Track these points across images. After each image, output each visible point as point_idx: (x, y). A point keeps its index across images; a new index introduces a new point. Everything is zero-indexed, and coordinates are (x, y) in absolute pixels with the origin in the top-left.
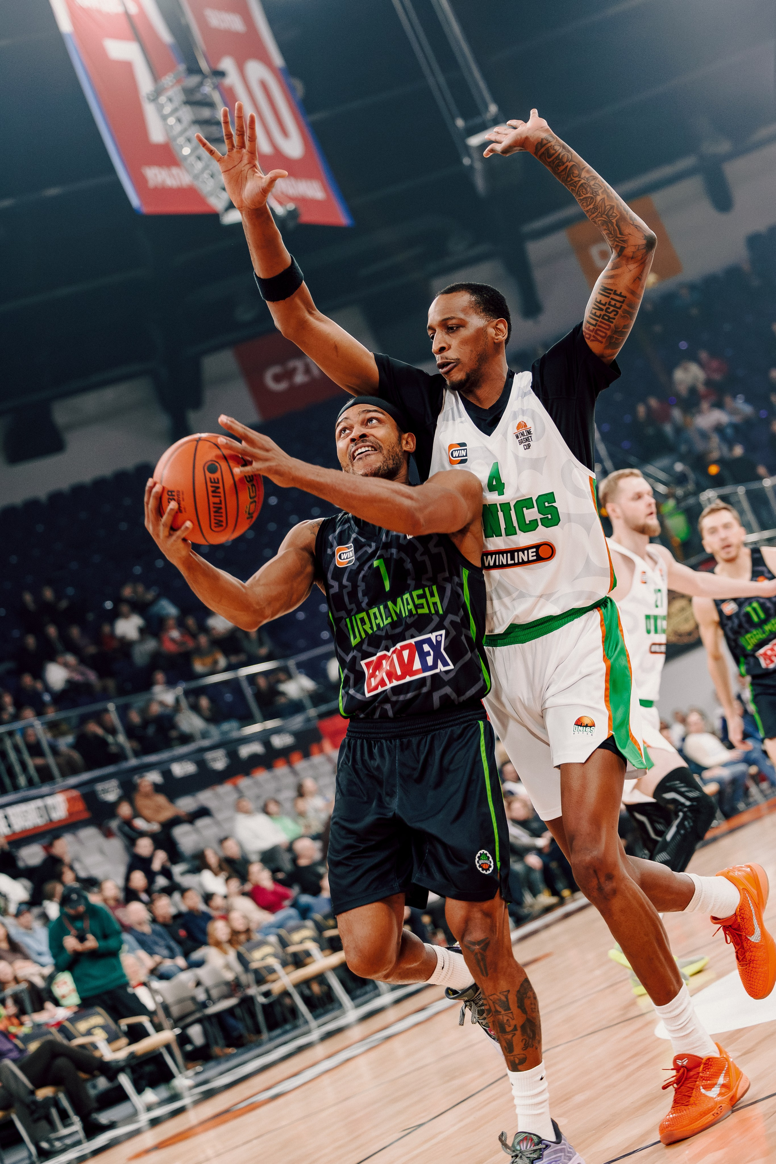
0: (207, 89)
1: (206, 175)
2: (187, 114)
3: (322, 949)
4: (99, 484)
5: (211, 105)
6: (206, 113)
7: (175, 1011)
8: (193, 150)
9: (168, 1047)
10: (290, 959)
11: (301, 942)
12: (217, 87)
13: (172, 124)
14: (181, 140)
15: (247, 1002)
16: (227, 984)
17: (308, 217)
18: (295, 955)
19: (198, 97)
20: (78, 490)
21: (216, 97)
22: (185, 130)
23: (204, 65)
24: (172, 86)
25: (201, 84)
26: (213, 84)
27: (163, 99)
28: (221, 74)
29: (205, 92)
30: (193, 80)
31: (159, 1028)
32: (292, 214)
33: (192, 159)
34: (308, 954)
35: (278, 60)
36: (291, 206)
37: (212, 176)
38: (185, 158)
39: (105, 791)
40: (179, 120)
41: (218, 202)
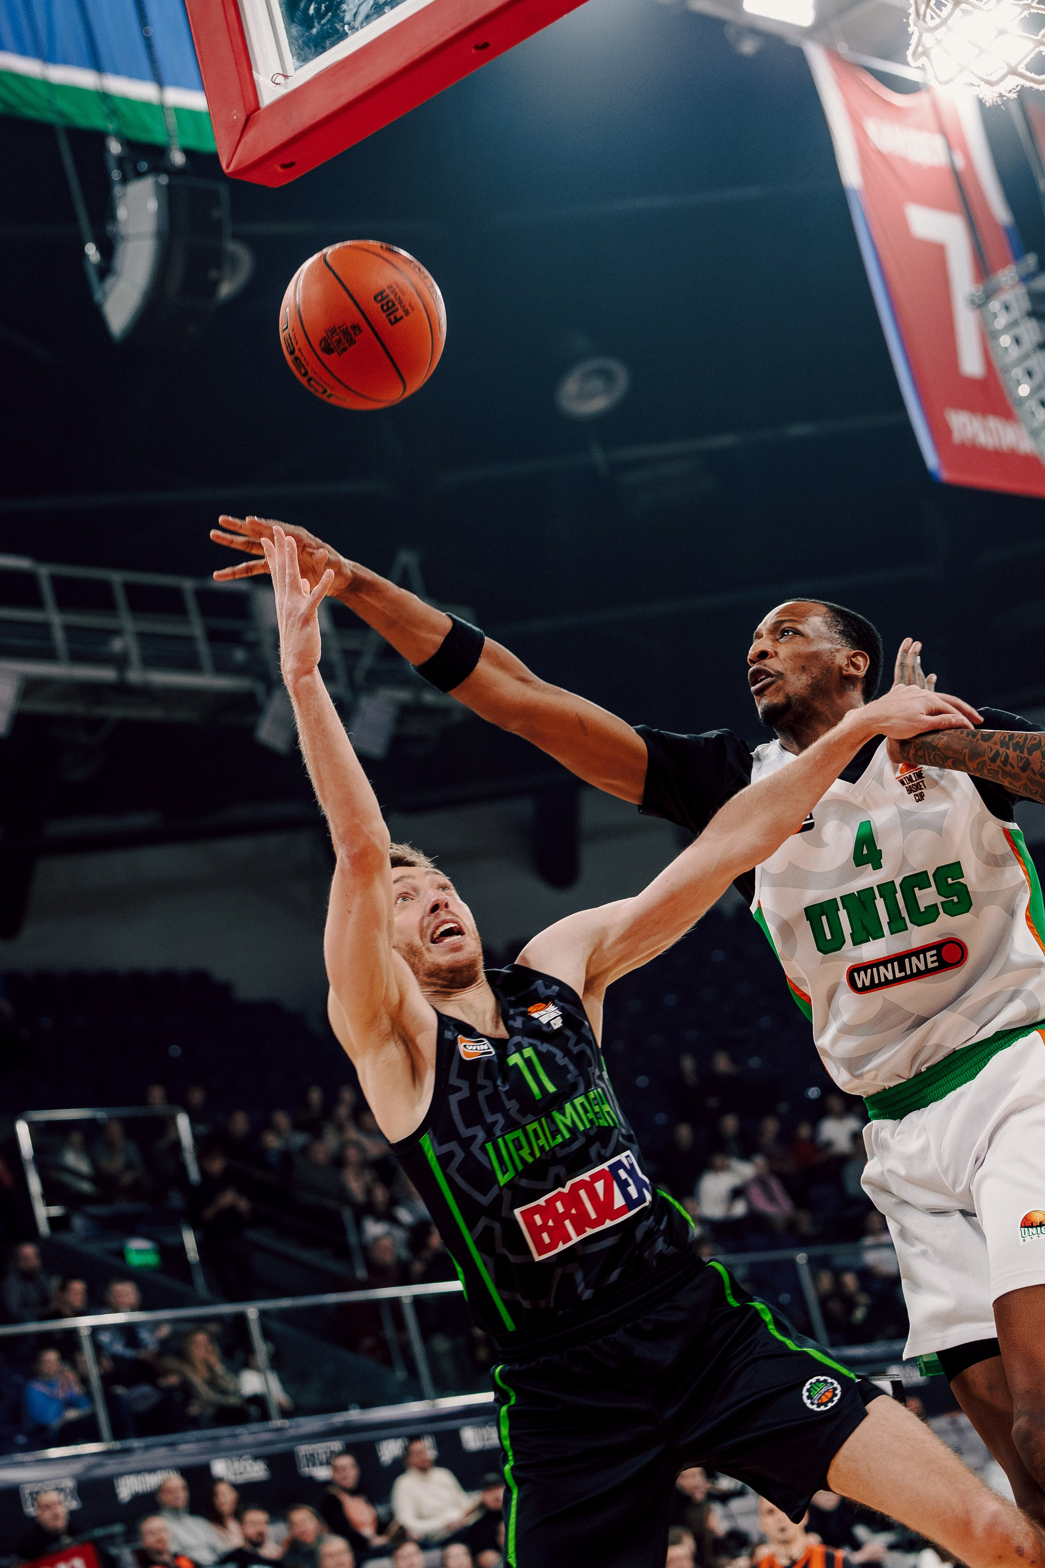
8: (1035, 390)
13: (1006, 345)
14: (1017, 372)
22: (1021, 356)
24: (1012, 287)
27: (995, 305)
33: (1032, 404)
38: (1022, 401)
40: (1017, 341)
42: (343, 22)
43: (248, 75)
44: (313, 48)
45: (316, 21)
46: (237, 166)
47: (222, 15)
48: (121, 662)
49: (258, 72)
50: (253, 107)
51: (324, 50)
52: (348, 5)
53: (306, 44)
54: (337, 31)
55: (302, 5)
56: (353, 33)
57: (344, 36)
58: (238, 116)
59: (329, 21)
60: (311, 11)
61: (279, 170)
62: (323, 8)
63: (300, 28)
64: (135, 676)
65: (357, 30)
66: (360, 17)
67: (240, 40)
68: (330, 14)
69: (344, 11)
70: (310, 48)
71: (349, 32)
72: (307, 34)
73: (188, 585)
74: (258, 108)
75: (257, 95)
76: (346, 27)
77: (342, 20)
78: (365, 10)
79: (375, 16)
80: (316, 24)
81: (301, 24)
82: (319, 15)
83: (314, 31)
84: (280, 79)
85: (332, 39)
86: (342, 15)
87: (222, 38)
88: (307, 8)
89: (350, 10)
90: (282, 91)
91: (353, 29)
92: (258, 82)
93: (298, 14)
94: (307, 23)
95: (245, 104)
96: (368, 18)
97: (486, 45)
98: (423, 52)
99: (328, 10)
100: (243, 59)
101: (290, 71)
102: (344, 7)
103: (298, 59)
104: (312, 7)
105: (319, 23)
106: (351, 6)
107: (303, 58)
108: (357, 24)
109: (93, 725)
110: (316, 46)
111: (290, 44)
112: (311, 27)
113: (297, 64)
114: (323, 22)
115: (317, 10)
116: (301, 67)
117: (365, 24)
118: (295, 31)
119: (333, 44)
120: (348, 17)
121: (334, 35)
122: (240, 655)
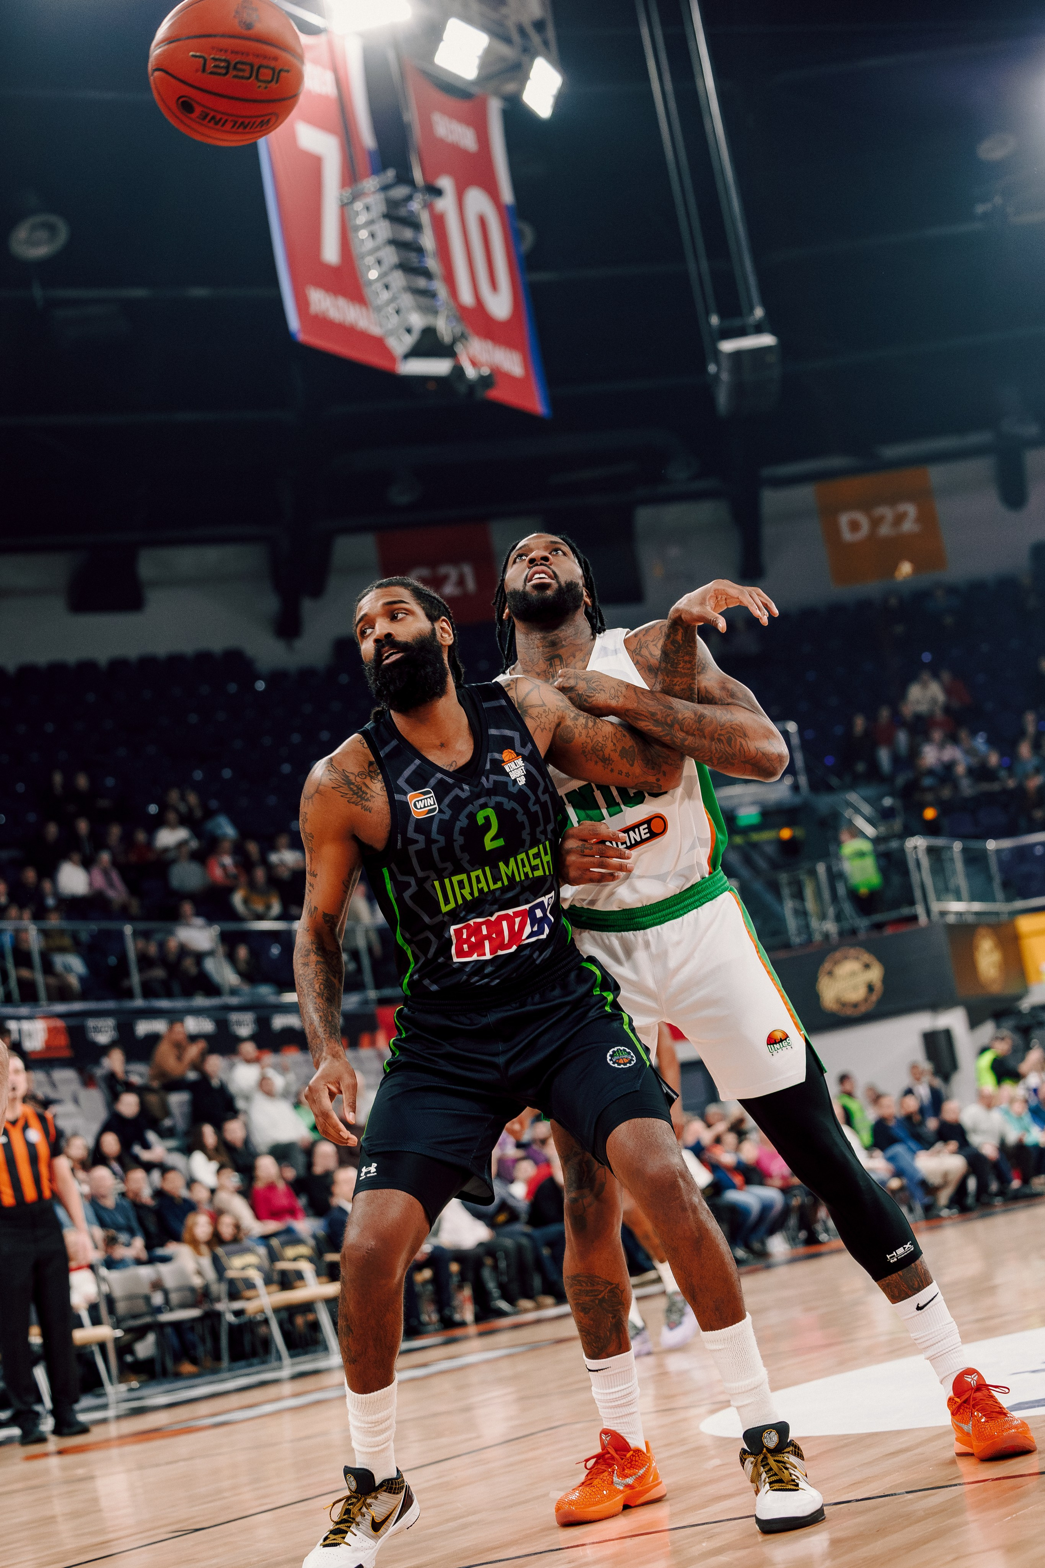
0: (415, 206)
1: (390, 309)
2: (384, 230)
3: (318, 1274)
4: (175, 661)
5: (416, 226)
6: (408, 234)
7: (122, 1307)
8: (382, 276)
9: (102, 1346)
10: (276, 1277)
11: (295, 1259)
12: (429, 206)
13: (364, 238)
14: (370, 260)
15: (213, 1318)
16: (192, 1289)
17: (501, 393)
18: (284, 1273)
19: (402, 212)
20: (147, 663)
21: (425, 218)
22: (377, 249)
23: (418, 175)
24: (374, 193)
25: (409, 198)
26: (424, 201)
27: (358, 206)
28: (438, 192)
29: (413, 209)
30: (401, 192)
31: (96, 1321)
32: (486, 382)
33: (378, 286)
34: (299, 1275)
35: (507, 195)
36: (486, 371)
37: (397, 312)
38: (371, 283)
39: (97, 1030)
40: (373, 235)
41: (400, 344)
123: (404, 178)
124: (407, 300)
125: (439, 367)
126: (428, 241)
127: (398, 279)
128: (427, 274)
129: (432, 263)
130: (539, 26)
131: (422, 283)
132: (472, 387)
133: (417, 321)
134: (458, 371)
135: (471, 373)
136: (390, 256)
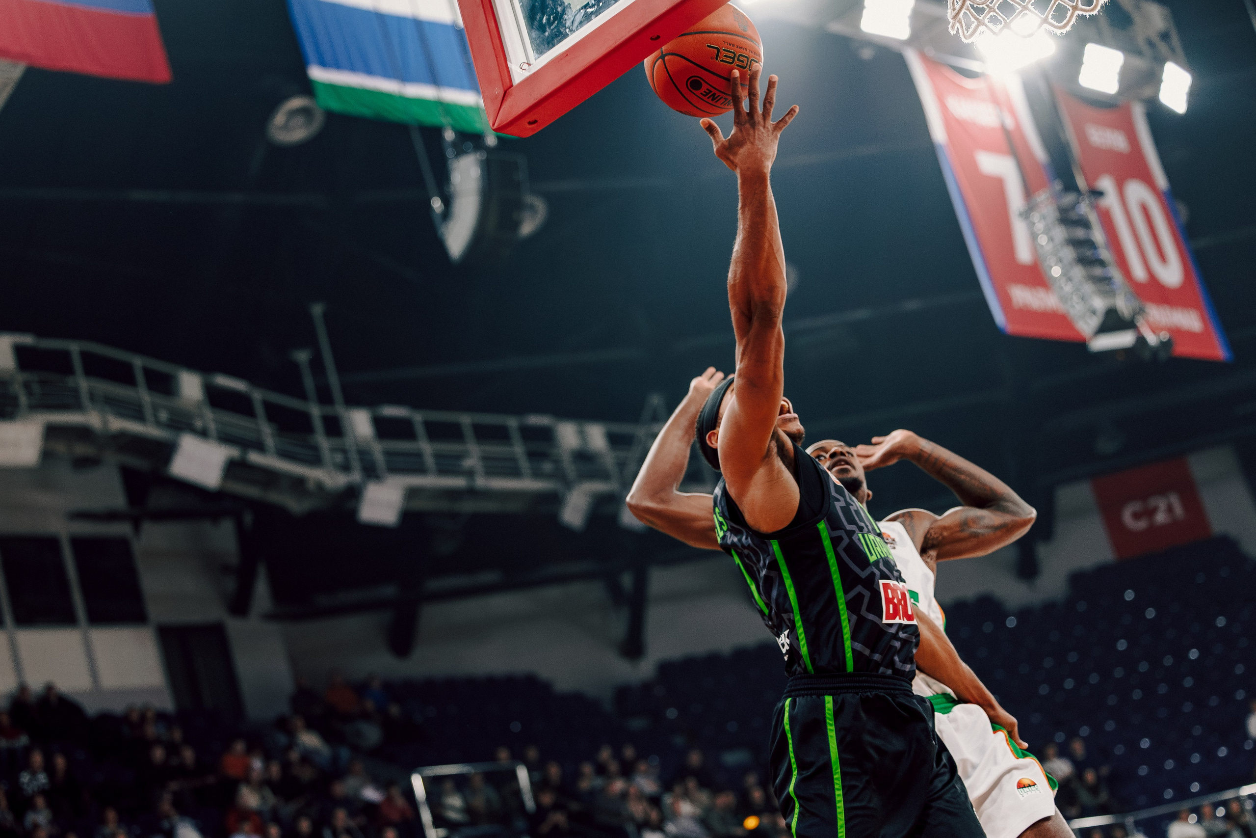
0: (1083, 208)
1: (1075, 299)
2: (1060, 233)
5: (1086, 225)
6: (1080, 233)
8: (1064, 272)
12: (1095, 207)
13: (1043, 242)
14: (1052, 260)
17: (1182, 349)
19: (1073, 215)
21: (1093, 218)
22: (1056, 250)
23: (1081, 183)
24: (1046, 203)
25: (1077, 203)
26: (1090, 203)
27: (1036, 217)
28: (1098, 194)
29: (1082, 213)
30: (1069, 199)
32: (1166, 345)
33: (1063, 281)
35: (1162, 182)
36: (1165, 336)
37: (1083, 299)
38: (1055, 279)
40: (1051, 239)
41: (1086, 326)
42: (565, 26)
43: (504, 65)
44: (546, 45)
45: (547, 27)
46: (498, 125)
47: (486, 26)
48: (470, 474)
49: (511, 63)
50: (508, 84)
51: (554, 46)
52: (568, 16)
53: (542, 42)
54: (561, 33)
55: (538, 17)
56: (572, 34)
57: (567, 35)
58: (499, 91)
59: (556, 27)
60: (544, 21)
61: (529, 126)
62: (552, 18)
63: (537, 32)
64: (481, 482)
65: (574, 31)
66: (576, 23)
67: (498, 41)
68: (556, 22)
69: (566, 20)
70: (544, 46)
71: (569, 33)
72: (542, 36)
73: (512, 422)
74: (511, 86)
75: (511, 79)
76: (567, 30)
77: (564, 26)
78: (579, 18)
79: (586, 22)
80: (547, 29)
81: (538, 30)
82: (550, 23)
83: (547, 34)
84: (525, 66)
85: (558, 39)
86: (564, 22)
87: (487, 42)
88: (541, 19)
89: (569, 18)
90: (527, 74)
91: (572, 31)
92: (511, 69)
93: (536, 23)
94: (542, 28)
95: (503, 85)
96: (581, 24)
97: (658, 37)
98: (617, 43)
99: (555, 19)
100: (501, 54)
101: (532, 61)
102: (565, 17)
103: (537, 53)
104: (545, 18)
105: (549, 28)
106: (570, 16)
107: (540, 51)
108: (574, 28)
109: (453, 516)
110: (548, 43)
111: (532, 43)
112: (544, 31)
113: (537, 56)
114: (552, 28)
115: (548, 20)
116: (539, 57)
117: (579, 28)
118: (534, 34)
119: (559, 42)
120: (568, 24)
121: (559, 36)
122: (547, 467)
123: (1070, 186)
124: (1088, 288)
125: (1123, 339)
126: (1098, 235)
127: (1078, 272)
128: (1102, 263)
129: (1105, 254)
130: (1165, 36)
131: (1098, 271)
132: (1155, 351)
133: (1100, 304)
134: (1141, 341)
135: (1152, 339)
136: (1069, 253)
